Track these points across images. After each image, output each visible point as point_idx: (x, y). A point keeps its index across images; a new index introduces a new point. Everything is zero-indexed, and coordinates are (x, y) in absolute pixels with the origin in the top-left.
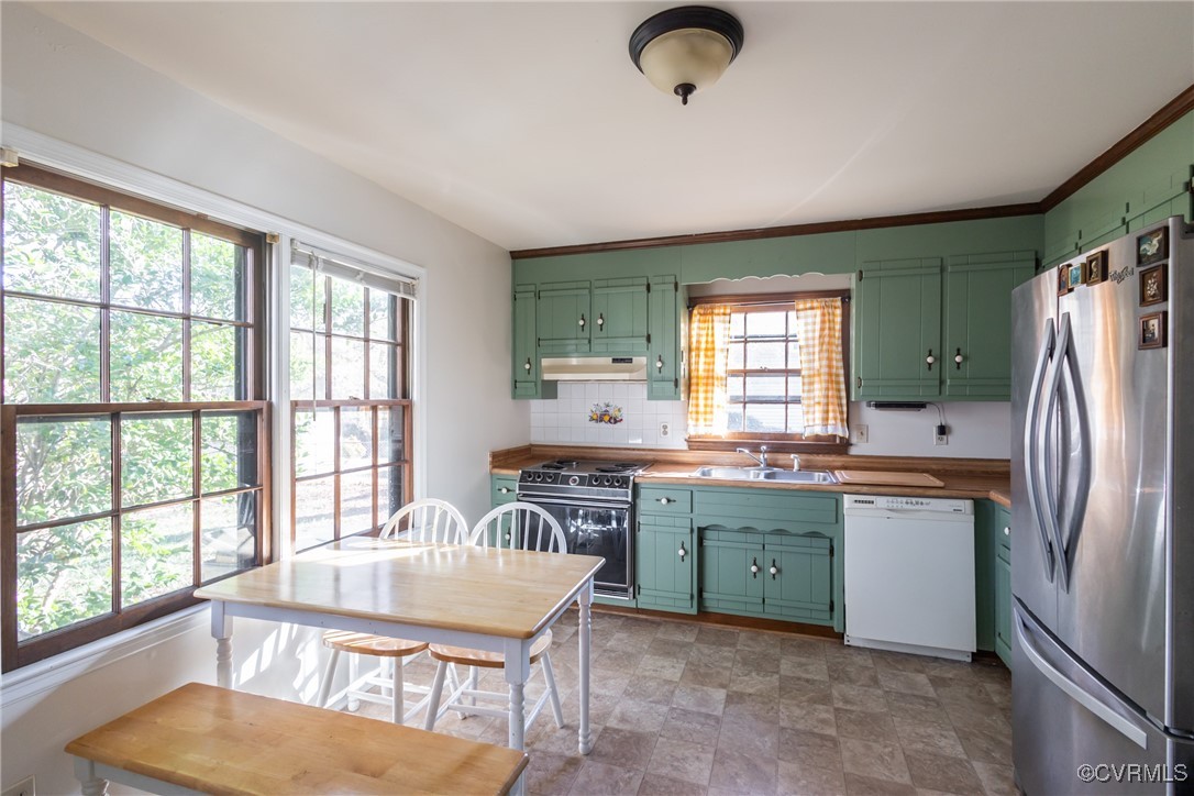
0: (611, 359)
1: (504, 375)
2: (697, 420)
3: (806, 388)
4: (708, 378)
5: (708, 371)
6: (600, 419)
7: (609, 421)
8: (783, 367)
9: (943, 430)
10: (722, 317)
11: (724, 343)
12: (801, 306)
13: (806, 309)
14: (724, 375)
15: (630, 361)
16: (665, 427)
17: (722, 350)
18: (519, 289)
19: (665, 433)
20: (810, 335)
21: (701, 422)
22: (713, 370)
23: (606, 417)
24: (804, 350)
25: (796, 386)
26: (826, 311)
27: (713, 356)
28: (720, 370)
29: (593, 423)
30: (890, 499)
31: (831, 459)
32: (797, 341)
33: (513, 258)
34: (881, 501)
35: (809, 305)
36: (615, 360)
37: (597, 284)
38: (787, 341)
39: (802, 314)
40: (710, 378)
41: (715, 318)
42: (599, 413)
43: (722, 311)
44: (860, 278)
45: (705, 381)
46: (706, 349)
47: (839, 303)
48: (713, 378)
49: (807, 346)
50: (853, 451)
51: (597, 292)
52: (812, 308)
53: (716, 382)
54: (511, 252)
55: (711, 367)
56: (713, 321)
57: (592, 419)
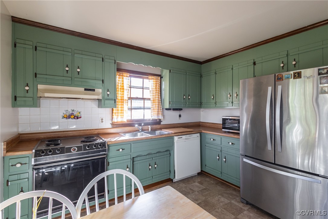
0: (83, 89)
1: (9, 92)
2: (118, 116)
3: (152, 104)
4: (122, 99)
5: (122, 97)
6: (69, 117)
7: (74, 118)
8: (142, 97)
9: (180, 116)
10: (126, 77)
11: (127, 87)
12: (150, 78)
13: (151, 79)
14: (127, 99)
15: (94, 90)
16: (102, 119)
17: (126, 90)
18: (18, 41)
19: (102, 122)
20: (153, 87)
21: (119, 117)
22: (124, 97)
23: (73, 116)
24: (151, 92)
25: (148, 104)
26: (157, 80)
27: (124, 91)
28: (126, 97)
29: (65, 120)
30: (185, 136)
31: (157, 126)
32: (149, 89)
33: (13, 21)
34: (184, 137)
35: (152, 78)
36: (85, 90)
37: (76, 51)
38: (143, 89)
39: (150, 80)
40: (122, 100)
41: (124, 78)
42: (68, 114)
43: (126, 75)
44: (170, 72)
45: (121, 101)
46: (121, 89)
47: (160, 79)
48: (123, 100)
49: (152, 91)
50: (162, 123)
51: (76, 55)
52: (153, 79)
53: (124, 101)
54: (12, 17)
55: (123, 96)
56: (123, 78)
57: (64, 117)
